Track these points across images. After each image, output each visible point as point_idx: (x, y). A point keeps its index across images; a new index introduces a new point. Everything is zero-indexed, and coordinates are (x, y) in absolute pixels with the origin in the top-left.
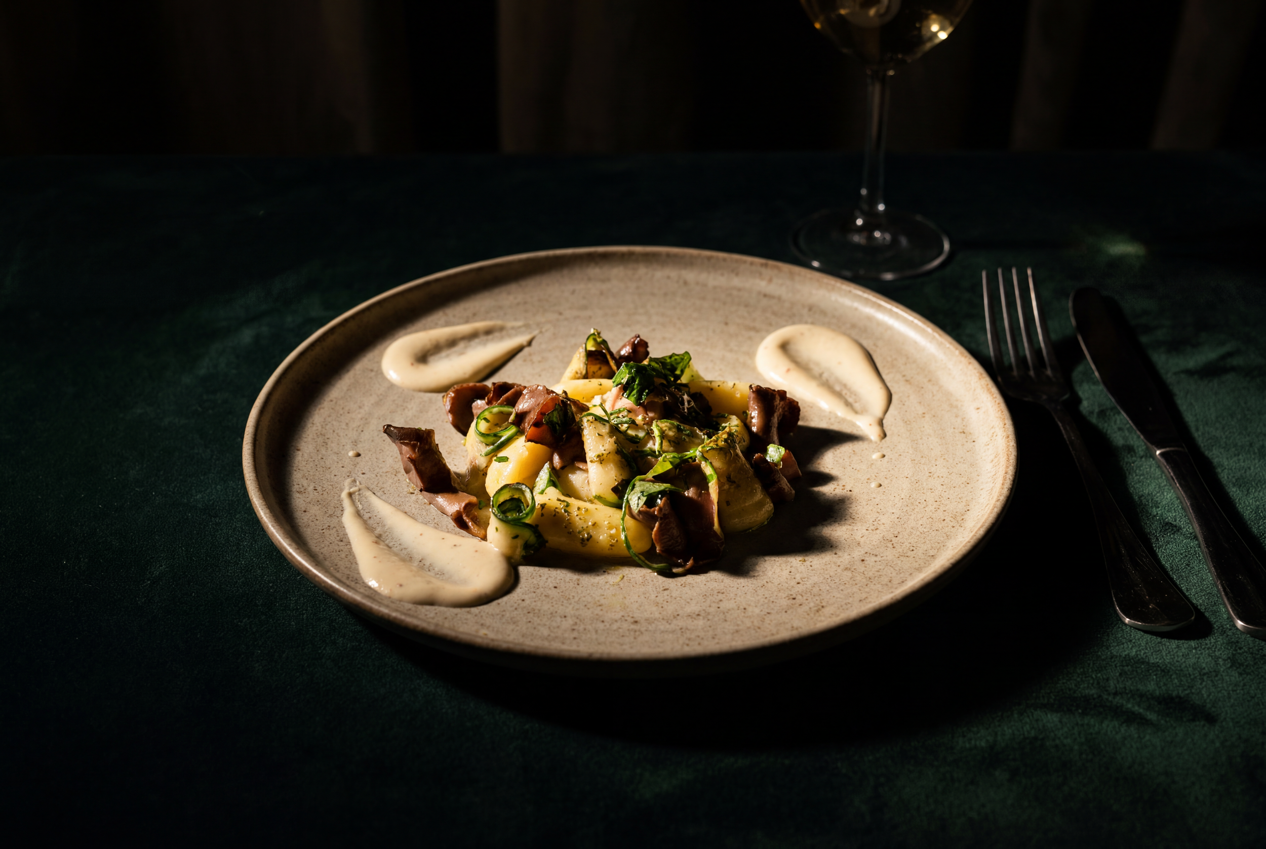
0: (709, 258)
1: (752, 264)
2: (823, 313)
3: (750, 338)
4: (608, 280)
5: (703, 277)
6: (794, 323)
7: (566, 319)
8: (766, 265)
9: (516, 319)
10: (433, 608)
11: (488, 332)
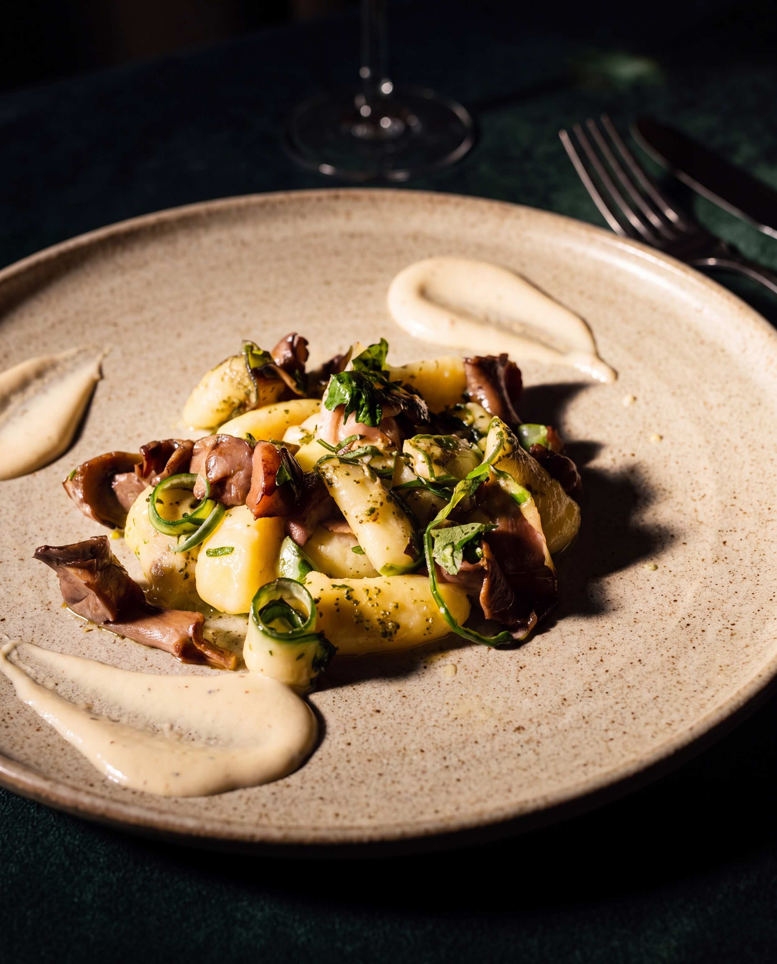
0: (262, 205)
1: (319, 200)
2: (436, 241)
3: (369, 294)
4: (146, 263)
5: (262, 230)
6: (408, 263)
7: (126, 330)
8: (337, 198)
9: (62, 347)
10: (237, 794)
11: (39, 374)
